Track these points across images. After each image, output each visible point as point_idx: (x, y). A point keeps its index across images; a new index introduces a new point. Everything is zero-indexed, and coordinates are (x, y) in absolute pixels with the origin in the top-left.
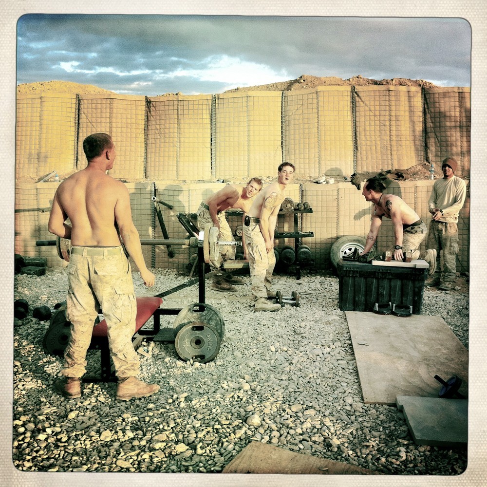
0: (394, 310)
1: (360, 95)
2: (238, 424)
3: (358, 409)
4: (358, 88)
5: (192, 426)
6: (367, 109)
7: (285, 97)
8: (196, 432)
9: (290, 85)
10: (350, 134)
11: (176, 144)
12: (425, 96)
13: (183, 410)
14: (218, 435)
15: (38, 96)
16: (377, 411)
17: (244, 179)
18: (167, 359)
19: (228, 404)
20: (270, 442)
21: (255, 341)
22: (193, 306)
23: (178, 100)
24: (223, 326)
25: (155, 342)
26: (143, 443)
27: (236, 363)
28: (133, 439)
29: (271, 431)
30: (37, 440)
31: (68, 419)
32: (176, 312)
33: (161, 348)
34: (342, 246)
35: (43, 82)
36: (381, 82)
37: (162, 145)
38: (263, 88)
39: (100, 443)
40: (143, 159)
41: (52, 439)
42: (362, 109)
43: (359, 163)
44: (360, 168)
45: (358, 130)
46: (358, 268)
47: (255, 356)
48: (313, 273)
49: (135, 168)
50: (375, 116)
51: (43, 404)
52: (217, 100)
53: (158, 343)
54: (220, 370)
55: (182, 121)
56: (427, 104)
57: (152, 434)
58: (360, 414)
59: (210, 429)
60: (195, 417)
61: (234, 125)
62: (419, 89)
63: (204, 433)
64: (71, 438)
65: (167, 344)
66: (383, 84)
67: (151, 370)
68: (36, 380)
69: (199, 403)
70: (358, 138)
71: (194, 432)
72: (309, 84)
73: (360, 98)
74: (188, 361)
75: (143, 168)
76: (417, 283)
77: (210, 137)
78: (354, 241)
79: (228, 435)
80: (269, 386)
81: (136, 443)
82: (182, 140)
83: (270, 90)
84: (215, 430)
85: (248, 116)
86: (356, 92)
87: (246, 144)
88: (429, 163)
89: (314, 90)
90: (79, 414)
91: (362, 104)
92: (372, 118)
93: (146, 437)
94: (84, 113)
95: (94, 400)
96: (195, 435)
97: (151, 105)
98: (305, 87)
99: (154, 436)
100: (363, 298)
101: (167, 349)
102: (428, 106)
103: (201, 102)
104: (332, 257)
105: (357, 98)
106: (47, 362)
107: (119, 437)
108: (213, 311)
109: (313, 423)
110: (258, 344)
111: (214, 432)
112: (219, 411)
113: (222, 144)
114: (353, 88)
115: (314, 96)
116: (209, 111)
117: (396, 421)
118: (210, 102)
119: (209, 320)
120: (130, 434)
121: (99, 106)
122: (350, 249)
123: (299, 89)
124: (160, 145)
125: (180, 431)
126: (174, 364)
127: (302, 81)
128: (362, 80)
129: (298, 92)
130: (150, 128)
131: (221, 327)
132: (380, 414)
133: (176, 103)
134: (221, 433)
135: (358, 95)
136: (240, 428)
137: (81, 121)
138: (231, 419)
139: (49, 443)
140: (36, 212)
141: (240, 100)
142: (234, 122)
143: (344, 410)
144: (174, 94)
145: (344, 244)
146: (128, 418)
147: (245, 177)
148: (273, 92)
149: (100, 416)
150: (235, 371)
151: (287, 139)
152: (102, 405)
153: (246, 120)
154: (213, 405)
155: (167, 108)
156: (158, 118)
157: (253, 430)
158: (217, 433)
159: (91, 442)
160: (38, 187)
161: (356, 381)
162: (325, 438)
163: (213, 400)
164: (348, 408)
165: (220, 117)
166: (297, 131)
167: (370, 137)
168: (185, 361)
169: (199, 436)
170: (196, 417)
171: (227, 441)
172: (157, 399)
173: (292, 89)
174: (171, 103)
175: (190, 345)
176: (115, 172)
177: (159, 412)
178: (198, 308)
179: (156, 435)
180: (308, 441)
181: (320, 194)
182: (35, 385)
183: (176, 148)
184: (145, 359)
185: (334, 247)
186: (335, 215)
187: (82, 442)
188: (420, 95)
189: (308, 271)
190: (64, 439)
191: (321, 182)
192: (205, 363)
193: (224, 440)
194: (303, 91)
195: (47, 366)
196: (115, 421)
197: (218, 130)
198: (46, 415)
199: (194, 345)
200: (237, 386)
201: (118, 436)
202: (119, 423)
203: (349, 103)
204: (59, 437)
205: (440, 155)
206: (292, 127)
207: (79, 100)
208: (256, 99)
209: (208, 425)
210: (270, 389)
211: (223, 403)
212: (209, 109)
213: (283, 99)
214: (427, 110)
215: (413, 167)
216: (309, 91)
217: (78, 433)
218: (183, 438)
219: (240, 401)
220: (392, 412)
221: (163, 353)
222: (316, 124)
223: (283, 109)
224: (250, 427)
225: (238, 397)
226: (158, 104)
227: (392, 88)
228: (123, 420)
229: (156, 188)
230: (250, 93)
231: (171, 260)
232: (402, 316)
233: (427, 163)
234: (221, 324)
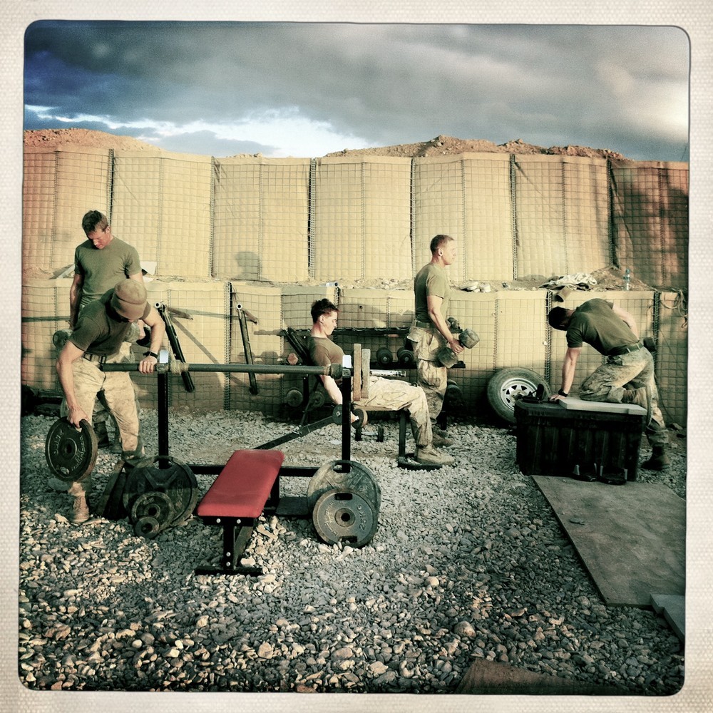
0: (601, 475)
1: (522, 168)
2: (444, 634)
3: (602, 613)
4: (519, 158)
5: (381, 637)
6: (532, 187)
7: (416, 165)
8: (391, 646)
9: (423, 149)
10: (508, 221)
11: (257, 228)
12: (612, 173)
13: (357, 615)
14: (423, 650)
15: (52, 150)
16: (628, 616)
17: (356, 281)
18: (304, 542)
19: (419, 606)
20: (498, 659)
21: (419, 517)
22: (334, 464)
23: (261, 165)
24: (378, 494)
25: (278, 516)
26: (322, 661)
27: (403, 548)
28: (304, 655)
29: (495, 644)
30: (168, 657)
31: (197, 627)
32: (310, 472)
33: (288, 527)
34: (504, 382)
35: (57, 130)
36: (550, 149)
37: (237, 229)
38: (383, 151)
39: (259, 661)
40: (208, 248)
41: (189, 656)
42: (524, 187)
43: (521, 263)
44: (522, 271)
45: (519, 217)
46: (549, 413)
47: (426, 538)
48: (462, 421)
49: (196, 262)
50: (543, 197)
51: (150, 606)
52: (317, 166)
53: (283, 518)
54: (385, 558)
55: (266, 194)
56: (615, 184)
57: (331, 648)
58: (605, 620)
59: (408, 641)
60: (379, 624)
61: (342, 203)
62: (604, 162)
63: (402, 647)
64: (215, 654)
65: (296, 520)
66: (553, 154)
67: (284, 558)
68: (124, 571)
69: (376, 605)
70: (519, 229)
71: (387, 645)
72: (450, 149)
73: (523, 172)
74: (335, 545)
75: (208, 262)
76: (631, 436)
77: (307, 219)
78: (520, 375)
79: (437, 649)
80: (466, 582)
81: (311, 661)
82: (267, 222)
83: (392, 155)
84: (415, 643)
85: (362, 191)
86: (516, 163)
87: (360, 230)
88: (618, 267)
89: (457, 158)
90: (211, 621)
91: (525, 180)
92: (539, 201)
93: (323, 652)
94: (121, 178)
95: (222, 600)
96: (390, 650)
97: (220, 170)
98: (444, 153)
99: (334, 652)
100: (555, 456)
101: (297, 527)
102: (616, 186)
103: (293, 169)
104: (490, 398)
105: (518, 171)
106: (129, 545)
107: (284, 653)
108: (364, 471)
109: (547, 633)
110: (424, 521)
111: (414, 645)
112: (409, 616)
113: (326, 231)
114: (513, 157)
115: (458, 165)
116: (306, 182)
117: (657, 630)
118: (308, 169)
119: (358, 485)
120: (300, 649)
121: (144, 168)
122: (514, 387)
123: (435, 155)
124: (233, 229)
125: (367, 645)
126: (316, 549)
127: (440, 144)
128: (522, 146)
129: (435, 160)
130: (218, 203)
131: (376, 495)
132: (633, 621)
133: (257, 168)
134: (427, 648)
135: (519, 168)
136: (451, 640)
137: (116, 189)
138: (430, 627)
139: (186, 662)
140: (53, 322)
141: (352, 167)
142: (342, 199)
143: (583, 616)
144: (251, 156)
145: (506, 380)
146: (286, 626)
147: (358, 278)
148: (397, 158)
149: (242, 623)
150: (407, 560)
151: (419, 226)
152: (236, 608)
153: (360, 196)
154: (397, 608)
155: (243, 175)
156: (231, 189)
157: (468, 642)
158: (420, 646)
159: (246, 660)
160: (58, 285)
161: (584, 574)
162: (572, 654)
163: (395, 601)
164: (587, 612)
165: (321, 191)
166: (433, 215)
167: (537, 228)
168: (330, 544)
169: (396, 652)
170: (381, 624)
171: (439, 659)
172: (311, 599)
173: (427, 155)
174: (250, 168)
175: (334, 522)
176: (167, 265)
177: (326, 618)
178: (340, 466)
179: (337, 649)
180: (550, 659)
181: (471, 306)
182: (124, 578)
183: (257, 234)
184: (270, 541)
185: (493, 383)
186: (492, 337)
187: (234, 660)
188: (604, 170)
189: (453, 418)
190: (206, 656)
191: (472, 289)
192: (360, 548)
193: (436, 657)
194: (441, 159)
195: (132, 551)
196: (269, 630)
197: (319, 210)
198: (161, 621)
199: (340, 520)
200: (418, 581)
201: (282, 652)
202: (274, 632)
203: (507, 179)
204: (197, 653)
205: (632, 256)
206: (426, 209)
207: (113, 159)
208: (374, 167)
209: (404, 637)
210: (468, 585)
211: (411, 606)
212: (306, 179)
213: (413, 169)
214: (614, 192)
215: (596, 271)
216: (450, 158)
217: (223, 647)
218: (375, 655)
219: (434, 602)
220: (648, 618)
221: (292, 533)
222: (461, 207)
223: (413, 183)
224: (463, 639)
225: (429, 596)
226: (230, 168)
227: (568, 159)
228: (280, 628)
229: (233, 291)
230: (366, 159)
231: (253, 398)
232: (614, 483)
233: (615, 268)
234: (377, 491)
